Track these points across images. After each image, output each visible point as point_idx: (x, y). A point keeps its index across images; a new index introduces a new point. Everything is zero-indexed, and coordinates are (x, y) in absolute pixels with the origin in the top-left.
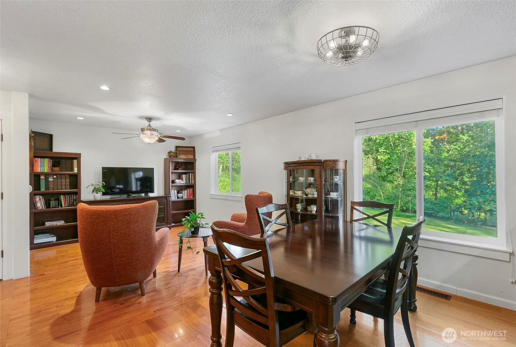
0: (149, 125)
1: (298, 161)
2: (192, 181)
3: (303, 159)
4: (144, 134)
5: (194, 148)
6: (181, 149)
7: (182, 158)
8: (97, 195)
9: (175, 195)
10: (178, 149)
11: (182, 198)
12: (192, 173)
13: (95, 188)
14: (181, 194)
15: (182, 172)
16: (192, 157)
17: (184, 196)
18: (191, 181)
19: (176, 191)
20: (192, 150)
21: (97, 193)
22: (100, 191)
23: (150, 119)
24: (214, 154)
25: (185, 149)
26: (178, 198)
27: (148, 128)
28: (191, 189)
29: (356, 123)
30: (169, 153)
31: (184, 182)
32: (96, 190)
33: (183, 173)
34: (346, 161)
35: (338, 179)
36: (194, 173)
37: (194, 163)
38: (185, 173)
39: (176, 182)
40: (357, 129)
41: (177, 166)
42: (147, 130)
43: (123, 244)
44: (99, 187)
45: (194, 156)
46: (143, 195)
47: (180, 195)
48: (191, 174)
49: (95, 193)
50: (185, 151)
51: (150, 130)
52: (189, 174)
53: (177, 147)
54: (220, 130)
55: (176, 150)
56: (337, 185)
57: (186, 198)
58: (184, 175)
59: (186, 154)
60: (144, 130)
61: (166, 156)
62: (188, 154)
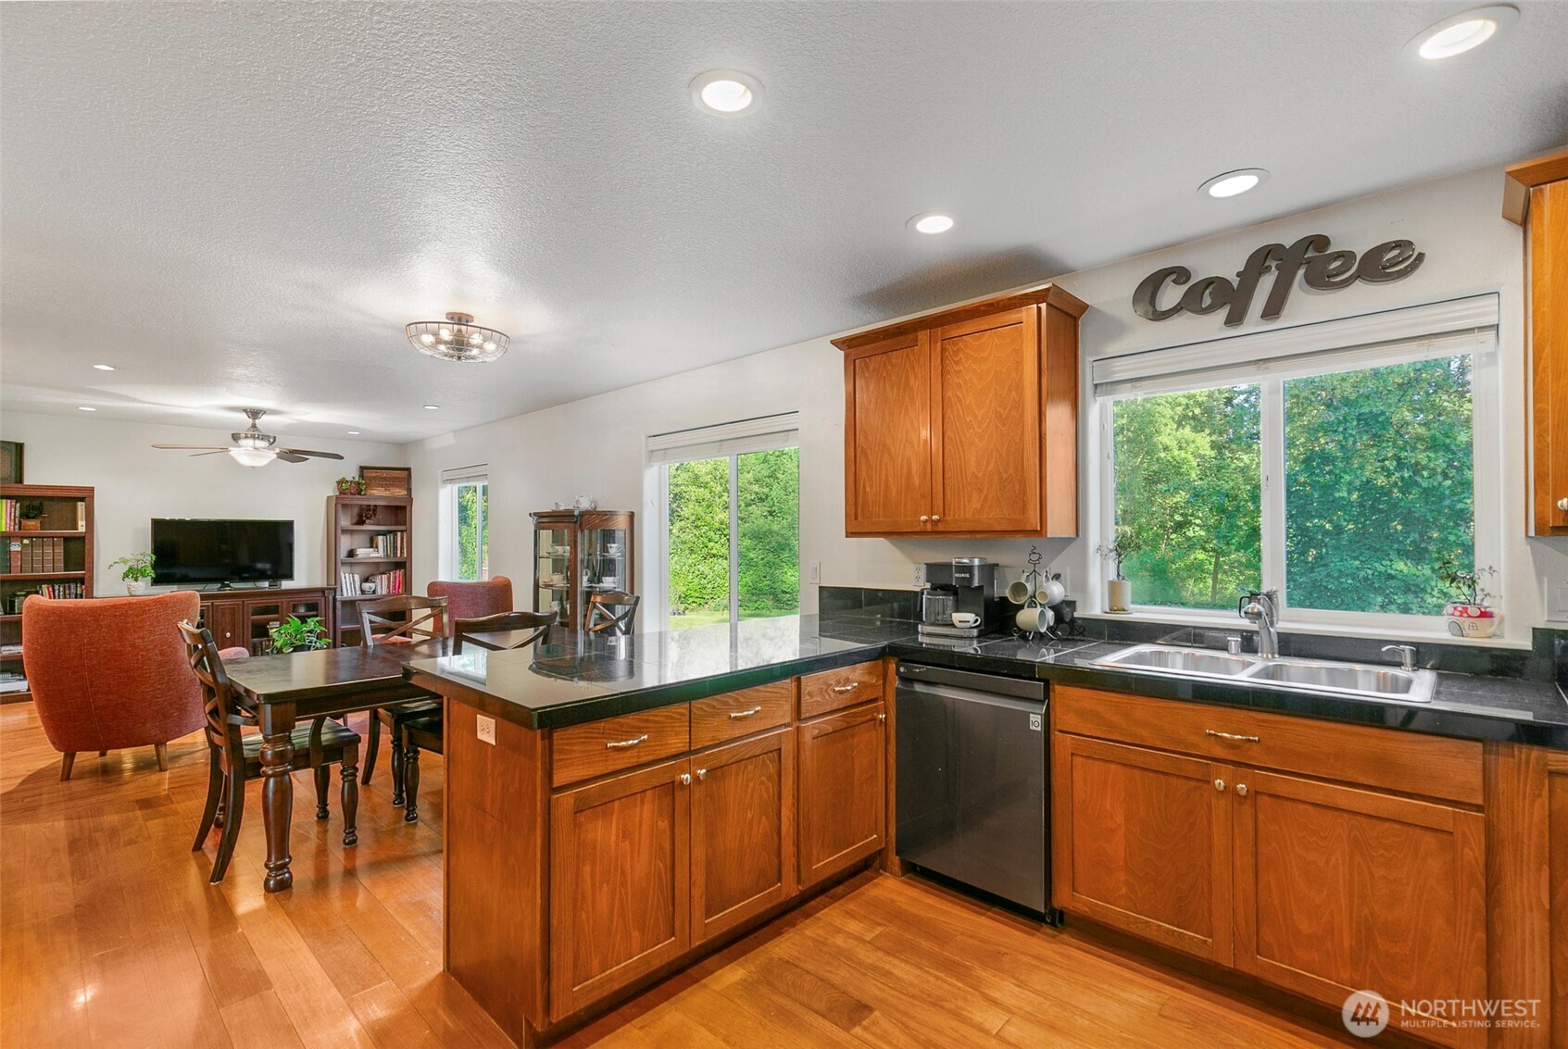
0: (254, 426)
1: (553, 511)
2: (402, 553)
3: (562, 508)
4: (240, 446)
5: (408, 470)
6: (374, 475)
7: (379, 495)
8: (135, 583)
9: (354, 584)
10: (367, 473)
11: (374, 592)
12: (402, 531)
13: (130, 568)
14: (372, 585)
15: (379, 531)
16: (402, 493)
17: (379, 587)
18: (399, 552)
19: (357, 578)
20: (403, 476)
21: (136, 580)
22: (144, 576)
23: (254, 413)
24: (449, 487)
25: (385, 474)
26: (363, 592)
27: (250, 433)
28: (400, 573)
29: (650, 437)
30: (340, 483)
31: (381, 553)
32: (133, 573)
33: (379, 533)
34: (632, 513)
35: (614, 550)
36: (408, 532)
37: (408, 508)
38: (384, 533)
39: (357, 555)
40: (651, 448)
41: (363, 516)
42: (246, 437)
43: (109, 669)
44: (144, 564)
45: (409, 490)
46: (266, 584)
47: (367, 586)
48: (399, 534)
49: (130, 581)
50: (385, 479)
51: (253, 437)
52: (395, 536)
53: (362, 469)
54: (454, 432)
55: (362, 476)
56: (612, 562)
57: (385, 592)
58: (380, 538)
59: (386, 487)
60: (239, 438)
61: (331, 491)
62: (393, 486)
